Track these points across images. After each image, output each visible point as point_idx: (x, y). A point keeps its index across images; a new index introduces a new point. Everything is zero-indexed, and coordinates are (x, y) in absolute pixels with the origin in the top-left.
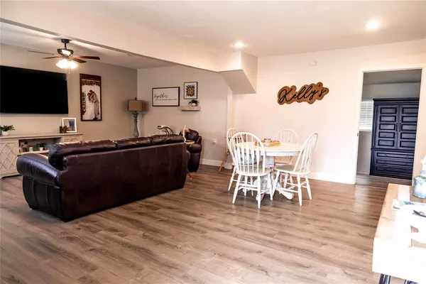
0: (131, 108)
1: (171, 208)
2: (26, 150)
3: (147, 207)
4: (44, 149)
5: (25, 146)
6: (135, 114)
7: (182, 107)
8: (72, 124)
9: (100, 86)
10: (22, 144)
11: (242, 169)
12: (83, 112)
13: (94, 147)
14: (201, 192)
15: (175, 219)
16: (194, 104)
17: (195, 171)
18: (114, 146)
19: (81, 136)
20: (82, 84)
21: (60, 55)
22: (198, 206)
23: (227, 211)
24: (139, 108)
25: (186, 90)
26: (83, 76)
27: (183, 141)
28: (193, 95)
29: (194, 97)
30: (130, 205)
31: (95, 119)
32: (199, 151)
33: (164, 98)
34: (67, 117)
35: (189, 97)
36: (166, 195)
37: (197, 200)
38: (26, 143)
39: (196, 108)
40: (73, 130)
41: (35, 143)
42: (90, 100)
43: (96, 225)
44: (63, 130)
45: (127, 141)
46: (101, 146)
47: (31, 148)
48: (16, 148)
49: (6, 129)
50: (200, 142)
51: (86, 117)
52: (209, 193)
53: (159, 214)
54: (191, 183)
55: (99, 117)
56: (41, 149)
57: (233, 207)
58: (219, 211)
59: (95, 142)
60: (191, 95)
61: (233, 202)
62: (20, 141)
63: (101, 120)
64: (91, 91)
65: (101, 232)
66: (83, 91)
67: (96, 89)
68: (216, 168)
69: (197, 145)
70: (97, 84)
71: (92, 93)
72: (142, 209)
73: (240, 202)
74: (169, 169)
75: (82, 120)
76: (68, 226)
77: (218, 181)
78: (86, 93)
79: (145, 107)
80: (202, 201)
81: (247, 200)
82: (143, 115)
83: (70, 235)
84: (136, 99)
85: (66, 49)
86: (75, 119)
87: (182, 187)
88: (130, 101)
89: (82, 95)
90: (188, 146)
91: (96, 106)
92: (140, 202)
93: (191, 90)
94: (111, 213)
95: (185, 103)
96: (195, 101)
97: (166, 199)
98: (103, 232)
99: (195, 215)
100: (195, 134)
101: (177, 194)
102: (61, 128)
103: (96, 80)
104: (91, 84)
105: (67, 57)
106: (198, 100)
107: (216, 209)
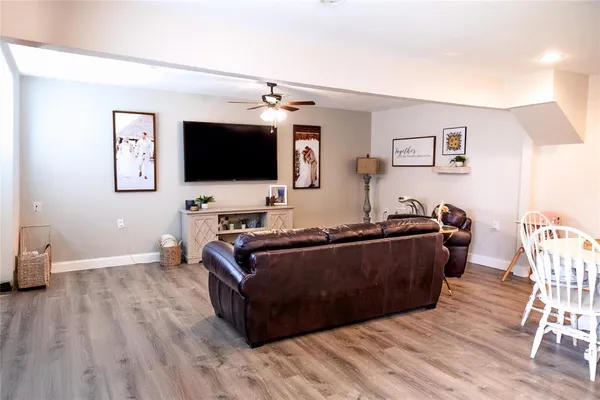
0: (361, 170)
1: (411, 349)
2: (227, 228)
3: (373, 338)
4: (247, 227)
5: (226, 222)
6: (367, 179)
7: (439, 167)
8: (281, 193)
9: (319, 140)
10: (222, 219)
11: (554, 295)
12: (295, 177)
13: (295, 239)
14: (468, 321)
15: (416, 374)
16: (460, 163)
17: (459, 277)
18: (323, 238)
19: (291, 211)
20: (295, 138)
21: (264, 104)
22: (461, 351)
23: (519, 375)
24: (372, 169)
25: (446, 141)
26: (297, 128)
27: (437, 230)
28: (459, 147)
29: (461, 152)
30: (346, 331)
31: (312, 187)
32: (466, 243)
33: (411, 154)
34: (275, 183)
35: (452, 152)
36: (403, 319)
37: (459, 338)
38: (227, 219)
39: (462, 170)
40: (282, 201)
41: (237, 219)
42: (305, 159)
43: (292, 361)
44: (270, 201)
45: (344, 230)
46: (304, 238)
47: (232, 225)
48: (215, 226)
49: (207, 200)
50: (468, 228)
51: (299, 184)
52: (482, 326)
53: (389, 357)
54: (450, 300)
55: (316, 183)
56: (244, 226)
57: (533, 366)
58: (502, 370)
59: (297, 232)
60: (454, 149)
61: (533, 356)
62: (220, 216)
63: (319, 187)
64: (307, 148)
65: (294, 377)
66: (297, 148)
67: (313, 144)
68: (498, 273)
69: (463, 234)
70: (314, 137)
71: (308, 151)
72: (363, 342)
73: (547, 358)
74: (412, 276)
75: (294, 188)
76: (254, 356)
77: (501, 300)
78: (301, 151)
79: (380, 167)
80: (469, 342)
81: (564, 354)
82: (378, 179)
83: (252, 375)
84: (368, 156)
85: (272, 95)
86: (286, 186)
87: (433, 306)
88: (360, 160)
89: (295, 153)
90: (446, 236)
91: (313, 167)
92: (362, 328)
93: (455, 140)
94: (316, 343)
95: (444, 161)
96: (460, 159)
97: (404, 327)
98: (298, 379)
99: (455, 373)
100: (460, 215)
101: (422, 319)
102: (268, 198)
103: (314, 131)
104: (307, 138)
105: (273, 105)
106: (466, 156)
107: (497, 365)
